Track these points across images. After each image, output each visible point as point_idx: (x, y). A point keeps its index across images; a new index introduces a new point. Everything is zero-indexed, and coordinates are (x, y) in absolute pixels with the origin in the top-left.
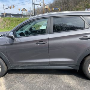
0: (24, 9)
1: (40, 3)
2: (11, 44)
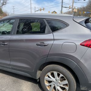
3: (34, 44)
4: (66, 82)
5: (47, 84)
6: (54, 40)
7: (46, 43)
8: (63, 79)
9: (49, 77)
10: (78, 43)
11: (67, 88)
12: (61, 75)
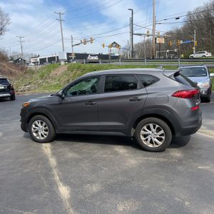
0: (114, 43)
1: (148, 32)
2: (61, 104)
3: (127, 100)
4: (162, 132)
5: (143, 138)
6: (147, 94)
7: (140, 97)
8: (158, 130)
9: (145, 130)
10: (170, 95)
11: (163, 137)
12: (157, 126)
